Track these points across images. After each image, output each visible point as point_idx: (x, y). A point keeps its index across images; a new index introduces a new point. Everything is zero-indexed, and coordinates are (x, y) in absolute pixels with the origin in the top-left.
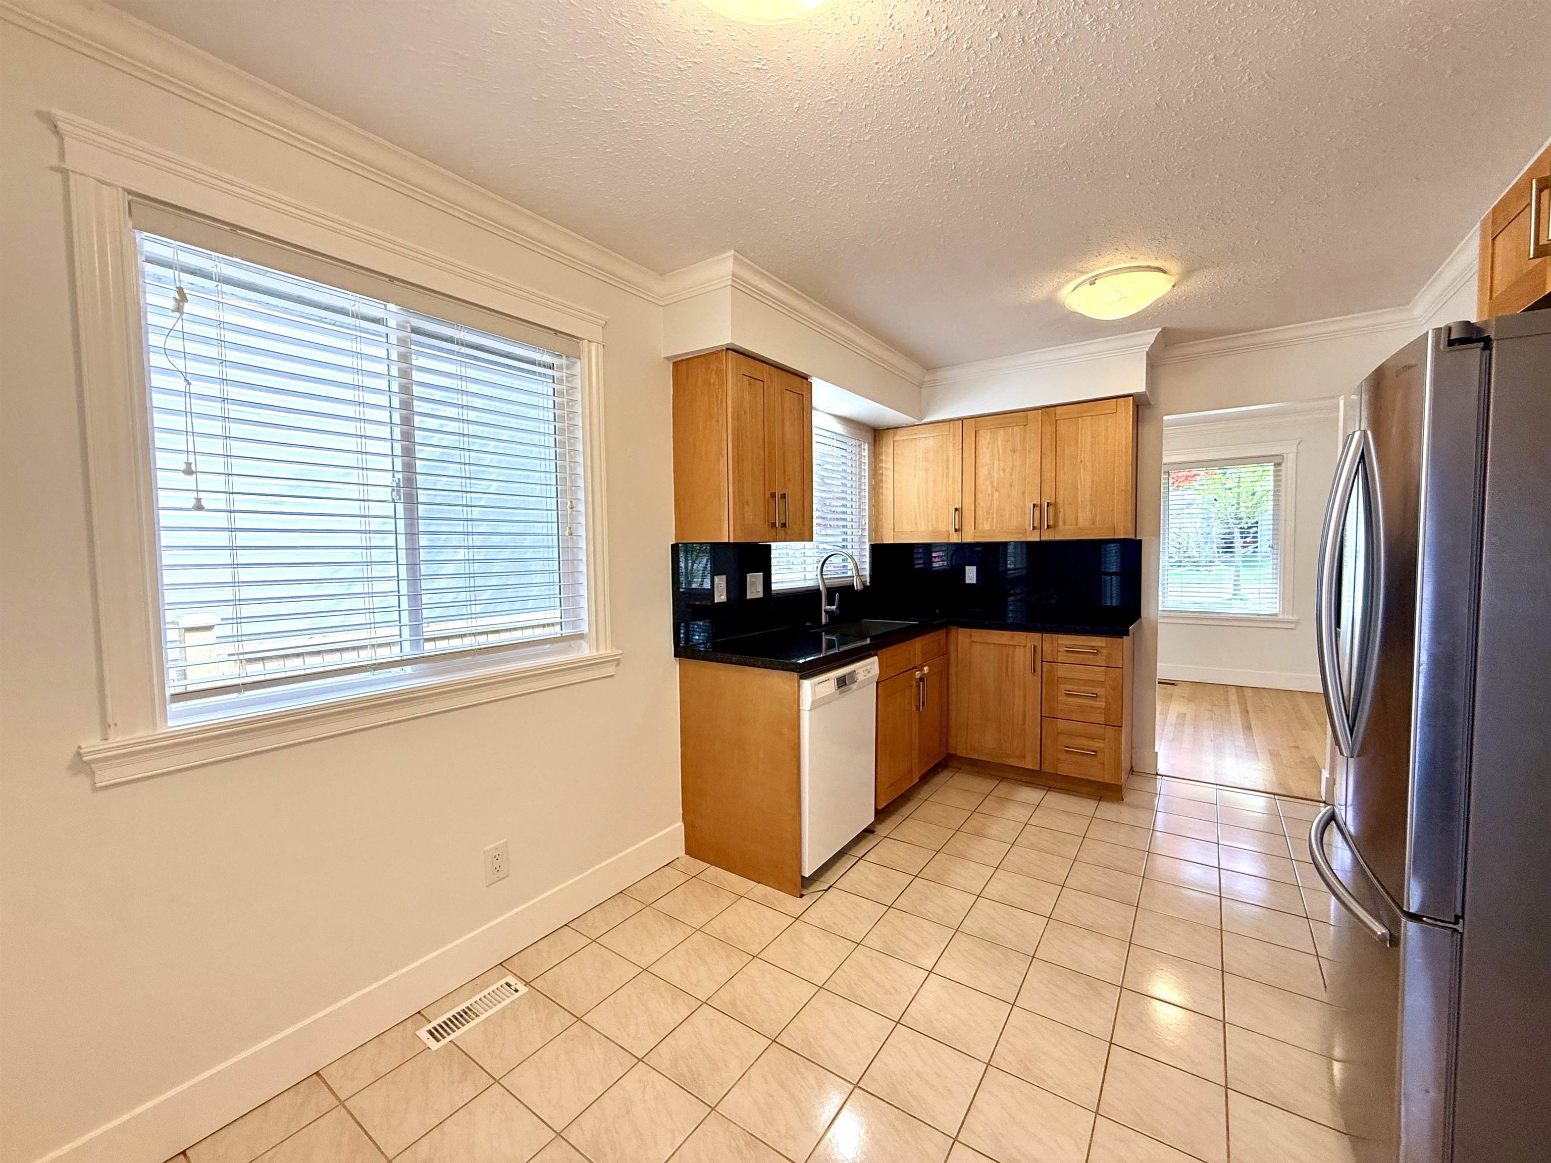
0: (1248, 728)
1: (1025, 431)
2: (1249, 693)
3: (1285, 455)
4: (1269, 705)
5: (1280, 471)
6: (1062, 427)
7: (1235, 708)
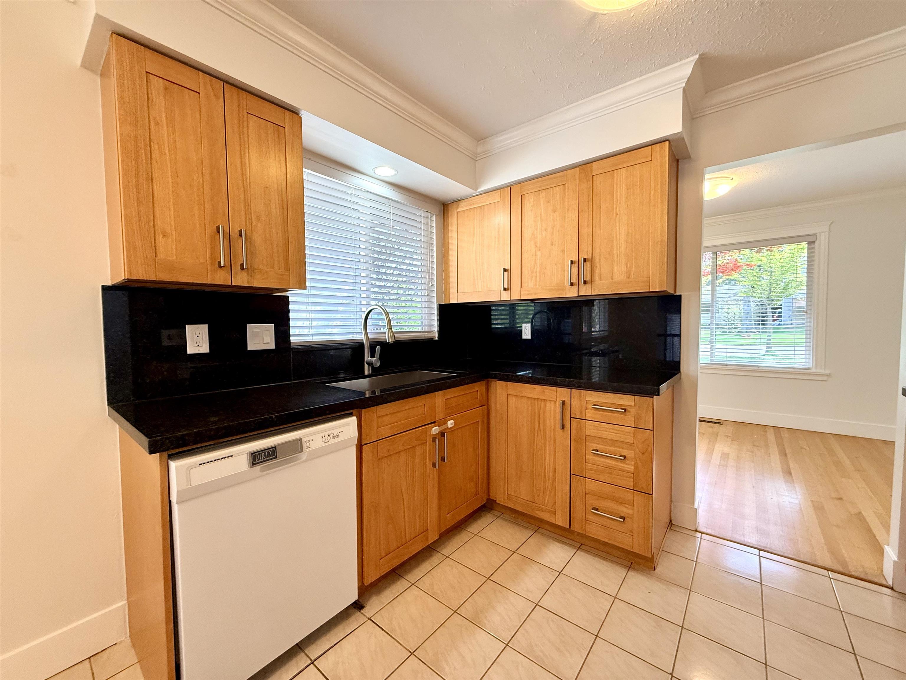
0: (788, 473)
1: (565, 190)
2: (785, 435)
3: (818, 235)
4: (805, 447)
5: (813, 248)
6: (599, 181)
7: (774, 450)
